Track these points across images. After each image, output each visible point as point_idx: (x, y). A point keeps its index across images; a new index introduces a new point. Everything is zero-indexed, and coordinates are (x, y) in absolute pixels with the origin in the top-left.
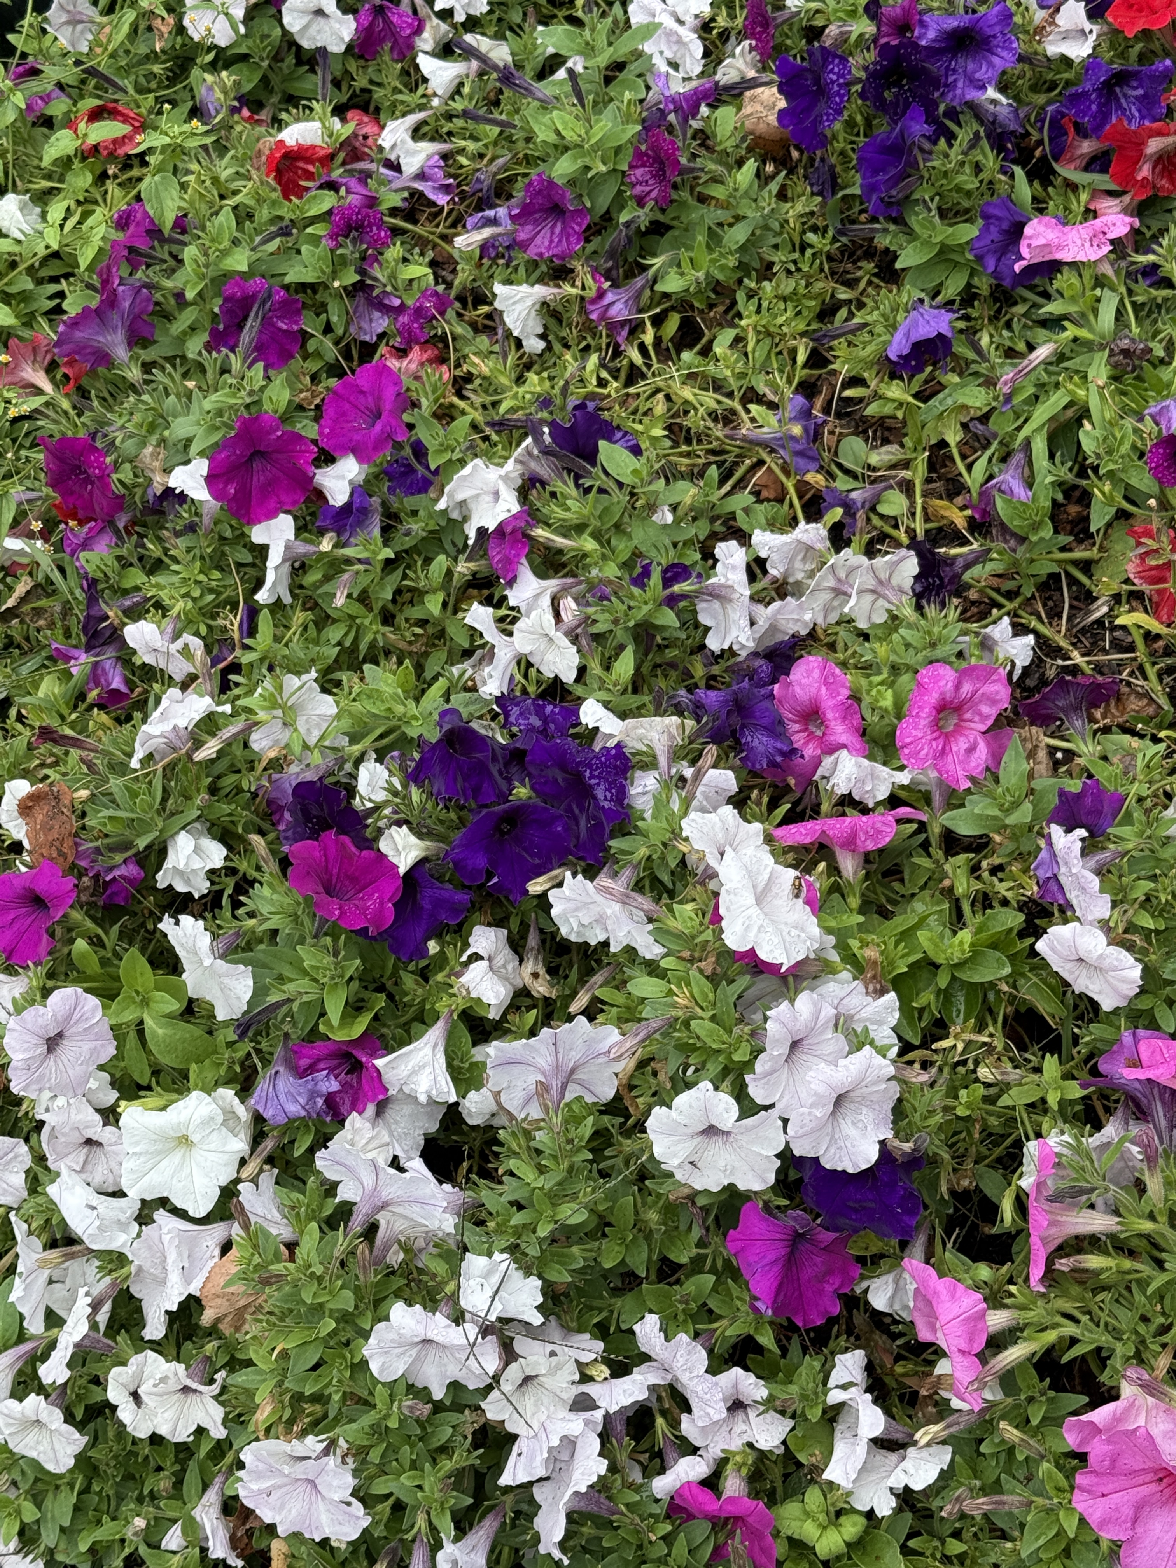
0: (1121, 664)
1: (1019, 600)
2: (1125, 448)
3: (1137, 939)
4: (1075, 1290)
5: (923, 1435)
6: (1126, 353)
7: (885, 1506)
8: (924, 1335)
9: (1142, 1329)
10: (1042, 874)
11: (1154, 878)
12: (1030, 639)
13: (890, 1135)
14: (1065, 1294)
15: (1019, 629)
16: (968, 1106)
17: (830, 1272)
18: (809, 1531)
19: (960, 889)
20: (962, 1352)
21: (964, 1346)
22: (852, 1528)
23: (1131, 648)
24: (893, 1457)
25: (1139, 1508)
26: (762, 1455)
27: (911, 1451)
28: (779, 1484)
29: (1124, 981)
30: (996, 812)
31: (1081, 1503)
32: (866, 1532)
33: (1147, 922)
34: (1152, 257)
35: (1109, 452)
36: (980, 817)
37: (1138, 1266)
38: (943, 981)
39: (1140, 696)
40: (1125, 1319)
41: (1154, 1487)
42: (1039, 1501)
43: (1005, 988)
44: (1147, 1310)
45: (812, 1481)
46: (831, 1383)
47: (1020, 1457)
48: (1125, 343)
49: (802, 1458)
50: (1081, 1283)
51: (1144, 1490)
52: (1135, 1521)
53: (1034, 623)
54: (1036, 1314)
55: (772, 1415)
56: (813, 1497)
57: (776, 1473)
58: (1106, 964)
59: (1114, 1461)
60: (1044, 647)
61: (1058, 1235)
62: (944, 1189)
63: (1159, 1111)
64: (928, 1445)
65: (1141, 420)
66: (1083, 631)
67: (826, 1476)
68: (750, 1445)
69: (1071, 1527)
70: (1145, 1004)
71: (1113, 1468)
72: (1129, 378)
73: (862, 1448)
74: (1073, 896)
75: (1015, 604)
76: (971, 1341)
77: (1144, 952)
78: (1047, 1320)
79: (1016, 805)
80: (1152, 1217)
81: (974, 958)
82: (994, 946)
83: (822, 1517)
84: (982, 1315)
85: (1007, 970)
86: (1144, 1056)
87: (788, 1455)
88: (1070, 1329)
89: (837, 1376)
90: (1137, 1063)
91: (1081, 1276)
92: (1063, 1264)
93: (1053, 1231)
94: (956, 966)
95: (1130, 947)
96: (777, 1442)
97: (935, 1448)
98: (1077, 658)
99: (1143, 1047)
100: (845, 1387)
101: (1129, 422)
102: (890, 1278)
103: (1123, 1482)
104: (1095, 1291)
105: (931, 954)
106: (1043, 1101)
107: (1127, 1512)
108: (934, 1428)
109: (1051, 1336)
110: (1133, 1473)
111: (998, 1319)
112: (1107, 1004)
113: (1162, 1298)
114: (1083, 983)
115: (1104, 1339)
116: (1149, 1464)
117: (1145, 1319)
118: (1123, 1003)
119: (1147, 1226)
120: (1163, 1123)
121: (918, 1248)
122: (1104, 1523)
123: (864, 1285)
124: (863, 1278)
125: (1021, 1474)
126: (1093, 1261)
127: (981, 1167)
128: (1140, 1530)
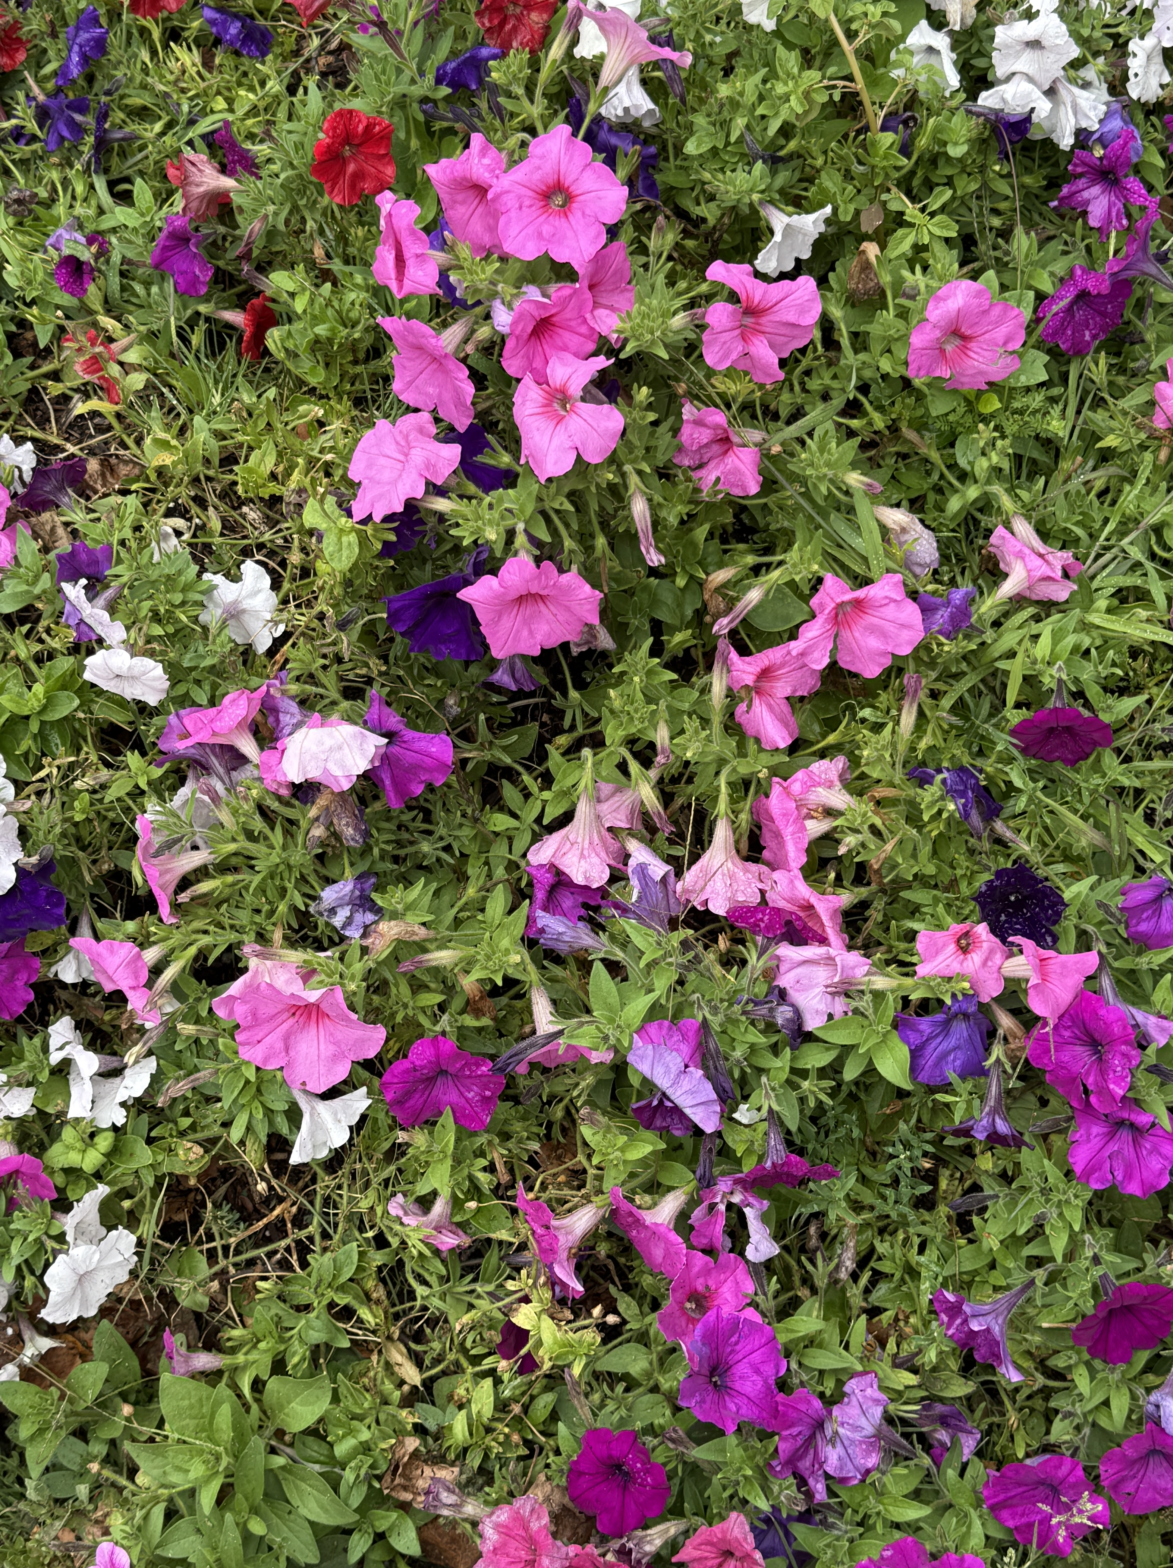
0: (106, 443)
1: (12, 418)
2: (40, 276)
3: (155, 645)
4: (202, 911)
5: (129, 1058)
6: (18, 201)
7: (119, 1117)
8: (109, 987)
9: (258, 919)
10: (73, 622)
11: (150, 597)
12: (29, 446)
13: (20, 855)
14: (197, 917)
15: (19, 441)
16: (83, 811)
17: (16, 971)
18: (73, 1159)
19: (23, 655)
20: (133, 988)
21: (132, 983)
22: (104, 1142)
23: (110, 428)
24: (118, 1080)
25: (287, 1040)
26: (21, 1121)
27: (127, 1072)
28: (43, 1135)
29: (155, 679)
30: (25, 587)
31: (246, 1053)
32: (117, 1140)
33: (158, 630)
34: (14, 122)
35: (30, 283)
36: (15, 595)
37: (240, 877)
38: (34, 727)
39: (126, 462)
40: (244, 917)
41: (292, 1021)
42: (224, 1066)
43: (81, 715)
44: (256, 904)
45: (63, 1123)
46: (52, 1048)
47: (205, 1042)
48: (15, 194)
49: (51, 1110)
50: (205, 905)
51: (285, 1026)
52: (287, 1050)
53: (30, 433)
54: (177, 938)
55: (16, 1090)
56: (68, 1134)
57: (37, 1128)
58: (136, 672)
59: (254, 1015)
60: (43, 448)
61: (173, 879)
62: (88, 878)
63: (215, 762)
64: (136, 1062)
65: (46, 252)
66: (71, 426)
67: (70, 1115)
68: (8, 1118)
69: (251, 1074)
70: (181, 689)
71: (256, 1020)
72: (28, 221)
73: (88, 1086)
74: (99, 630)
75: (11, 422)
76: (137, 978)
77: (163, 653)
78: (188, 940)
79: (37, 578)
80: (234, 840)
81: (49, 703)
82: (64, 687)
83: (79, 1145)
84: (139, 957)
85: (77, 702)
86: (190, 729)
87: (41, 1114)
88: (205, 940)
89: (54, 1043)
90: (187, 735)
91: (202, 900)
92: (184, 897)
93: (168, 877)
94: (40, 713)
95: (152, 654)
96: (28, 1107)
97: (144, 1062)
98: (71, 449)
99: (186, 721)
100: (61, 1048)
101: (37, 257)
102: (70, 956)
103: (266, 1028)
104: (218, 906)
105: (16, 710)
106: (137, 786)
107: (280, 1045)
108: (135, 1049)
109: (192, 951)
110: (273, 1017)
111: (151, 955)
112: (152, 700)
113: (264, 892)
114: (130, 692)
115: (233, 937)
116: (280, 1007)
117: (258, 911)
118: (163, 696)
119: (232, 847)
120: (221, 770)
121: (85, 929)
122: (266, 1060)
123: (53, 970)
124: (51, 965)
125: (210, 1054)
126: (204, 887)
127: (114, 852)
128: (292, 1053)
